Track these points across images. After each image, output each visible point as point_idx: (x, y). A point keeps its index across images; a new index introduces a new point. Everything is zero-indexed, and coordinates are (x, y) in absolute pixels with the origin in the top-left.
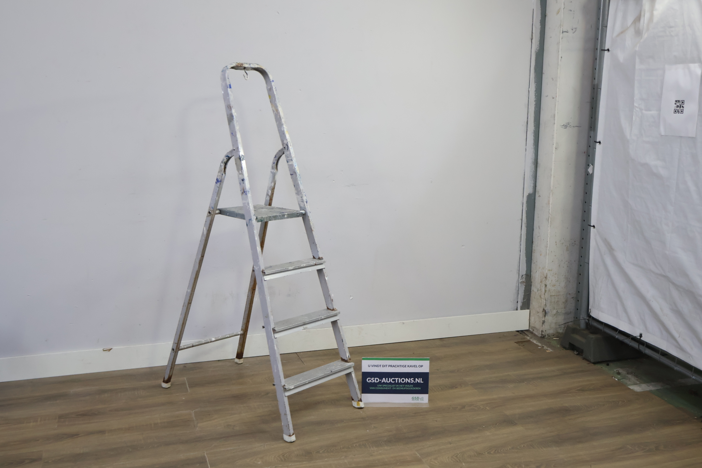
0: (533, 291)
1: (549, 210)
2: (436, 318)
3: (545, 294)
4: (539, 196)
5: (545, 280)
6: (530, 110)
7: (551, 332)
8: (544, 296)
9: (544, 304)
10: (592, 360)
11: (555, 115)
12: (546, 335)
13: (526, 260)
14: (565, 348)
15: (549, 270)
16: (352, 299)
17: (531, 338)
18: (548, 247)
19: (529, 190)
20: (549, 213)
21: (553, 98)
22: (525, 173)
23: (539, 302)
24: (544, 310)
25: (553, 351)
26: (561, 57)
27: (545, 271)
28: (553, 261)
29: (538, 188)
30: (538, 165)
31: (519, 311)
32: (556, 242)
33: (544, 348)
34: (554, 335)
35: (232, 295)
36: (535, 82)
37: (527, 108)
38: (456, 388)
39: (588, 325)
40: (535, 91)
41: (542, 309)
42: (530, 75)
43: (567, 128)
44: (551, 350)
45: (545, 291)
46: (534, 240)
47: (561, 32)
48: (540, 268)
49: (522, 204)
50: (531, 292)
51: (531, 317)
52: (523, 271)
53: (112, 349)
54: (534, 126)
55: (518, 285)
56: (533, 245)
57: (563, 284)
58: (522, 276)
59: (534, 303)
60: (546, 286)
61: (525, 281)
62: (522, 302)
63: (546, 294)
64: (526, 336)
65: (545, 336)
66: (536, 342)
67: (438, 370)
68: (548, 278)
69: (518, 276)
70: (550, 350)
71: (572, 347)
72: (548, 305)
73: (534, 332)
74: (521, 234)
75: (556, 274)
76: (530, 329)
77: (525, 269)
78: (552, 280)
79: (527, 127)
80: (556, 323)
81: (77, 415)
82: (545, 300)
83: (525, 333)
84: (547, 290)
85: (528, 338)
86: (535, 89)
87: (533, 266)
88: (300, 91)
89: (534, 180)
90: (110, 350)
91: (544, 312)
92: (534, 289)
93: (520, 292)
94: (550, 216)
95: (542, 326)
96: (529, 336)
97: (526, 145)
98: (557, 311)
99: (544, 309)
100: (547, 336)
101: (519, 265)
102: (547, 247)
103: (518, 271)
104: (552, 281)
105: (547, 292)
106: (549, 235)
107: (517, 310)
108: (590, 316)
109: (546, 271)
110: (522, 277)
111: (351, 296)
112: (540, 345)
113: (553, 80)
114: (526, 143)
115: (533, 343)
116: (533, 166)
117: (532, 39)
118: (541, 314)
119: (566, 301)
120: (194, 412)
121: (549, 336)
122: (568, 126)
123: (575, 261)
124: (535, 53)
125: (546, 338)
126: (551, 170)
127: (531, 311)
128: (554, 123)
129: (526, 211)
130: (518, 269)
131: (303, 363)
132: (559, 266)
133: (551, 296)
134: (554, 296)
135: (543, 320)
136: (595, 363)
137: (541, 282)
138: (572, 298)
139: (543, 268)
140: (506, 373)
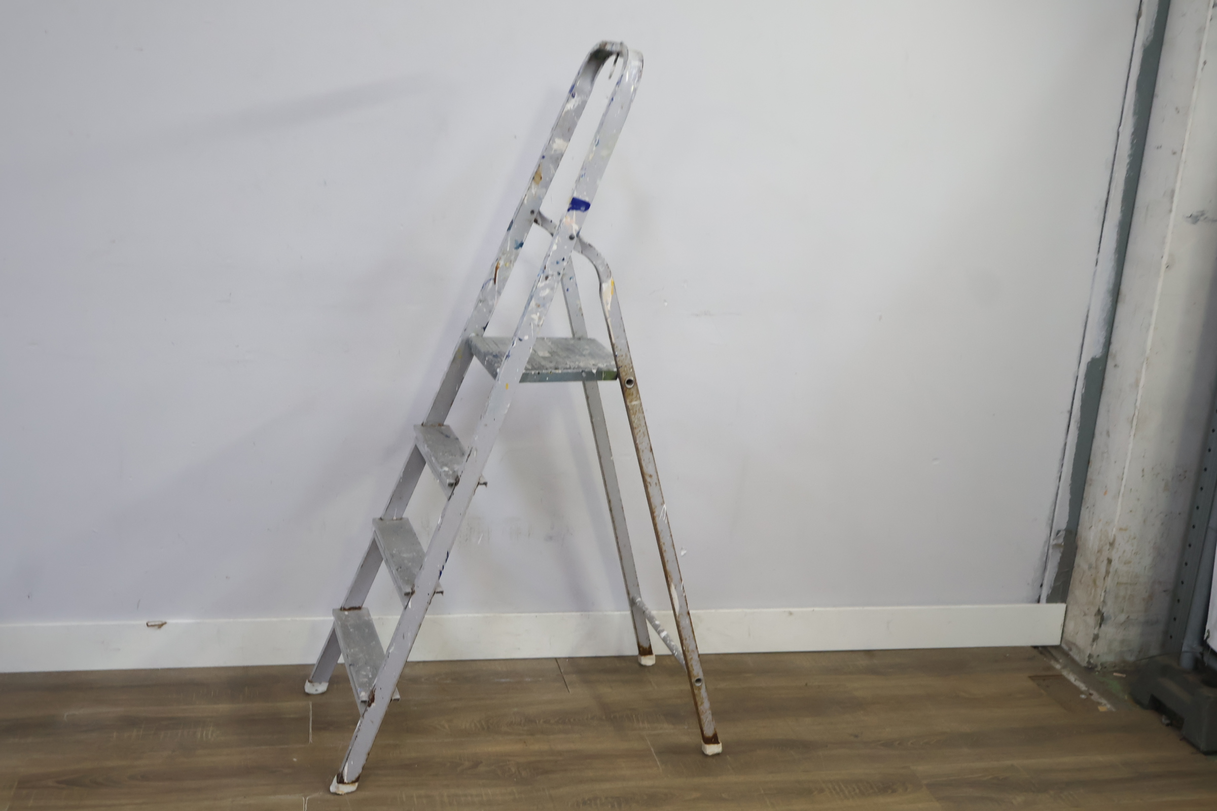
0: (1079, 566)
1: (1136, 400)
2: (861, 608)
3: (1106, 578)
4: (1116, 366)
5: (1109, 550)
6: (1116, 175)
7: (1110, 659)
8: (1104, 584)
9: (1102, 599)
10: (1203, 746)
11: (1173, 192)
12: (1099, 664)
13: (1071, 501)
14: (1138, 702)
15: (1121, 529)
16: (685, 554)
17: (1064, 667)
18: (1124, 480)
19: (1093, 350)
20: (1135, 407)
21: (1174, 153)
22: (1088, 311)
23: (1091, 594)
24: (1099, 613)
25: (1114, 710)
26: (1205, 63)
27: (1112, 530)
28: (1131, 511)
29: (1114, 347)
30: (1121, 297)
31: (1044, 605)
32: (1143, 470)
33: (1092, 697)
34: (1115, 667)
36: (1135, 113)
37: (1110, 172)
38: (894, 791)
39: (1199, 665)
40: (1133, 134)
41: (1097, 609)
42: (1125, 98)
43: (1199, 223)
44: (1109, 706)
45: (1108, 573)
46: (1092, 458)
47: (1212, 4)
48: (1100, 520)
49: (1076, 378)
50: (1074, 569)
51: (1067, 621)
52: (1062, 522)
53: (165, 623)
54: (1122, 211)
55: (1046, 551)
56: (1090, 470)
57: (1147, 561)
58: (1056, 532)
59: (1078, 592)
60: (1110, 561)
61: (1063, 544)
62: (1050, 587)
63: (1109, 579)
64: (1053, 663)
65: (1096, 666)
66: (1075, 680)
67: (856, 736)
68: (1116, 545)
69: (1049, 532)
70: (1105, 705)
71: (1157, 706)
72: (1110, 603)
73: (1071, 653)
74: (1065, 444)
75: (1135, 538)
76: (1064, 646)
77: (1067, 519)
78: (1124, 550)
79: (1105, 212)
80: (1123, 642)
81: (59, 782)
82: (1105, 591)
83: (1050, 652)
84: (1112, 570)
85: (1058, 666)
86: (1132, 130)
87: (1085, 514)
89: (1107, 328)
90: (160, 626)
91: (1099, 617)
92: (1081, 562)
93: (1049, 567)
94: (1137, 414)
95: (1092, 645)
96: (1061, 661)
97: (1099, 251)
98: (1127, 616)
99: (1099, 611)
100: (1099, 668)
101: (1053, 508)
102: (1122, 479)
103: (1050, 522)
104: (1124, 552)
105: (1110, 575)
106: (1129, 455)
107: (1039, 601)
108: (1204, 644)
109: (1114, 529)
110: (1057, 534)
111: (682, 549)
112: (1083, 687)
113: (1178, 112)
114: (1099, 248)
115: (1069, 681)
116: (1109, 300)
117: (1139, 16)
118: (1091, 620)
119: (1151, 597)
121: (1105, 667)
122: (1202, 218)
123: (1180, 514)
124: (1142, 50)
125: (1098, 671)
126: (1151, 312)
127: (1069, 608)
128: (1171, 211)
129: (1082, 395)
130: (1051, 518)
131: (567, 687)
132: (1145, 522)
133: (1118, 583)
134: (1126, 584)
135: (1096, 632)
136: (1207, 753)
137: (1098, 552)
138: (1165, 591)
139: (1107, 522)
140: (1008, 763)
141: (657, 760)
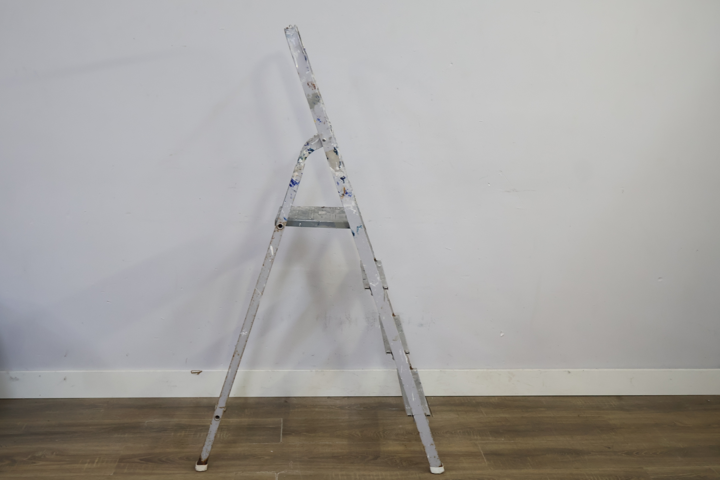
2: (613, 370)
16: (503, 335)
35: (349, 319)
53: (201, 372)
67: (609, 448)
81: (141, 460)
88: (451, 65)
90: (199, 373)
111: (501, 332)
120: (279, 474)
131: (432, 414)
140: (707, 467)
141: (484, 458)
